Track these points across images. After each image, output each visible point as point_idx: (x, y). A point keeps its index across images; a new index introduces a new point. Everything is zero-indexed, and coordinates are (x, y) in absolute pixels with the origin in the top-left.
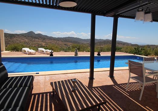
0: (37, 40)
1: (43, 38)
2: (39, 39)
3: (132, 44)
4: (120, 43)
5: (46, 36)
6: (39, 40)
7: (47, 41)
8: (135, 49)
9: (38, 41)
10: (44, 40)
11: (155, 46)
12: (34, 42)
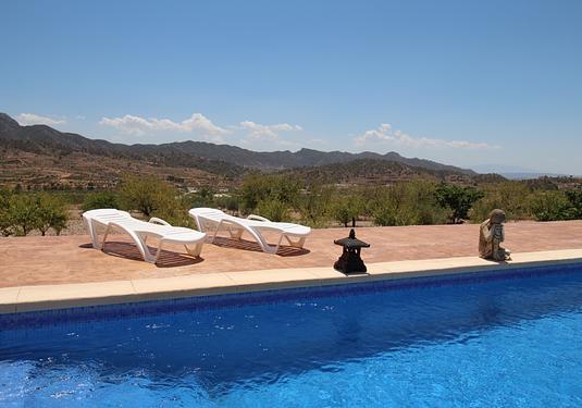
0: (29, 155)
1: (59, 146)
2: (38, 152)
3: (479, 172)
5: (77, 138)
6: (40, 158)
7: (81, 162)
9: (35, 163)
10: (64, 159)
12: (13, 169)
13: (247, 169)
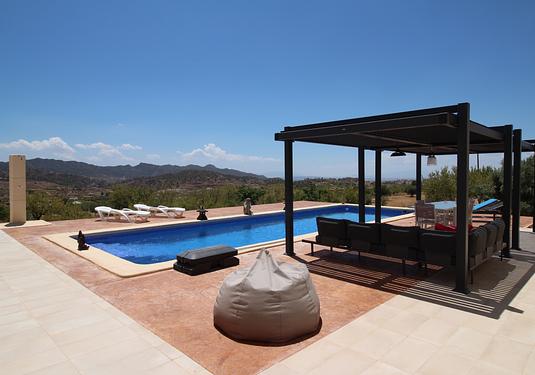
3: (269, 177)
4: (233, 177)
8: (306, 192)
11: (325, 180)
13: (93, 181)
